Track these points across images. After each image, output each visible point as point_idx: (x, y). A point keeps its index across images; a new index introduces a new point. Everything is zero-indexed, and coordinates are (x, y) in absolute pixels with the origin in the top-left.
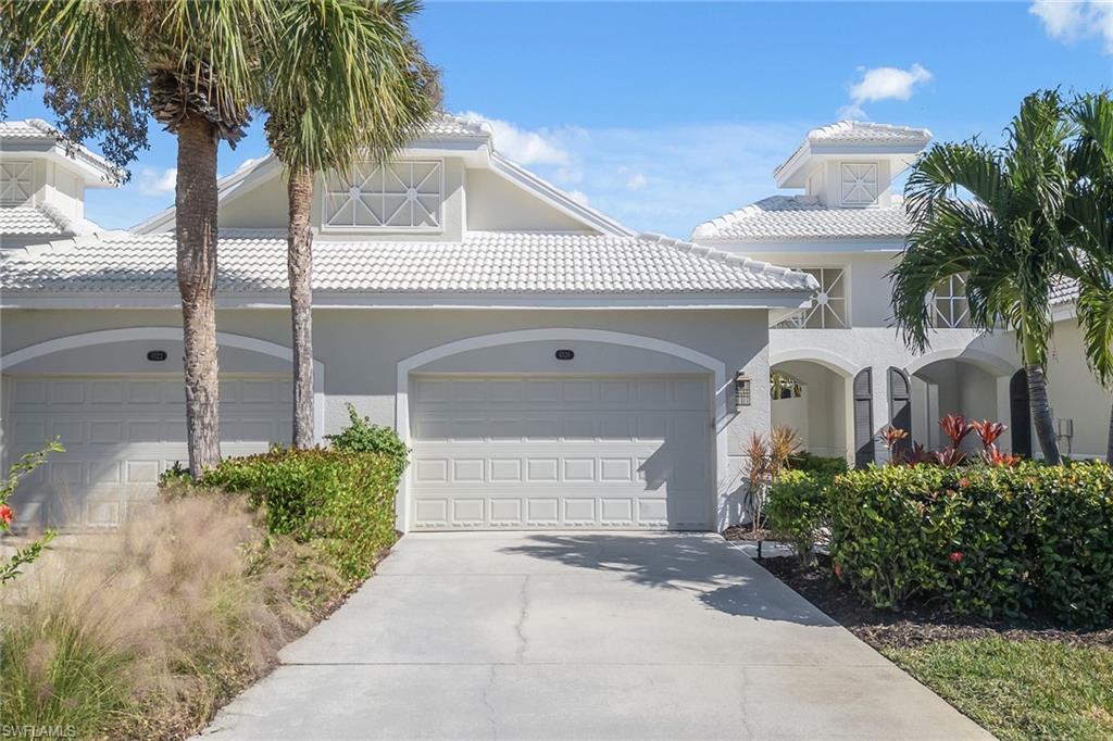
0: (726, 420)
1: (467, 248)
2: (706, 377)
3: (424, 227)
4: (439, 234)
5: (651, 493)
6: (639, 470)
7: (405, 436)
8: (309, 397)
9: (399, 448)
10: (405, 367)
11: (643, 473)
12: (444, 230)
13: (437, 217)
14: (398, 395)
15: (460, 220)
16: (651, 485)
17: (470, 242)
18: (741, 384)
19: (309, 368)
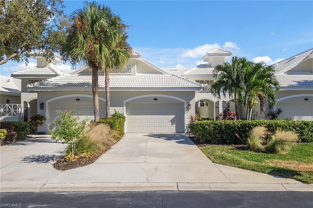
0: (186, 112)
1: (137, 77)
2: (183, 103)
3: (128, 73)
4: (131, 74)
5: (172, 126)
6: (170, 121)
7: (125, 115)
8: (109, 108)
9: (124, 117)
10: (125, 102)
11: (171, 122)
12: (132, 74)
13: (131, 71)
14: (124, 107)
15: (135, 72)
16: (172, 124)
17: (137, 76)
18: (189, 105)
19: (109, 103)
